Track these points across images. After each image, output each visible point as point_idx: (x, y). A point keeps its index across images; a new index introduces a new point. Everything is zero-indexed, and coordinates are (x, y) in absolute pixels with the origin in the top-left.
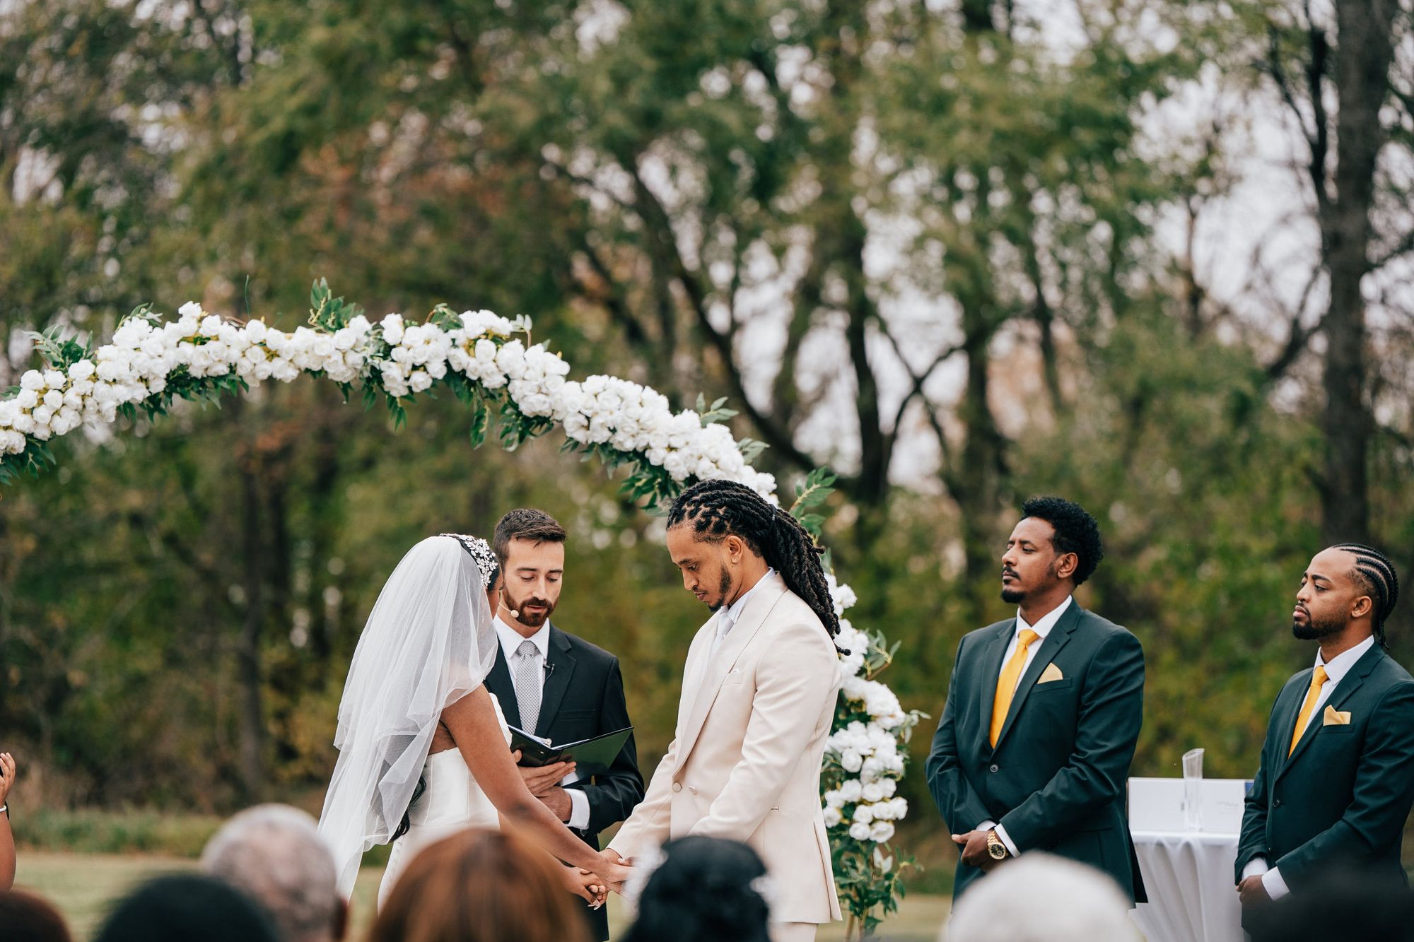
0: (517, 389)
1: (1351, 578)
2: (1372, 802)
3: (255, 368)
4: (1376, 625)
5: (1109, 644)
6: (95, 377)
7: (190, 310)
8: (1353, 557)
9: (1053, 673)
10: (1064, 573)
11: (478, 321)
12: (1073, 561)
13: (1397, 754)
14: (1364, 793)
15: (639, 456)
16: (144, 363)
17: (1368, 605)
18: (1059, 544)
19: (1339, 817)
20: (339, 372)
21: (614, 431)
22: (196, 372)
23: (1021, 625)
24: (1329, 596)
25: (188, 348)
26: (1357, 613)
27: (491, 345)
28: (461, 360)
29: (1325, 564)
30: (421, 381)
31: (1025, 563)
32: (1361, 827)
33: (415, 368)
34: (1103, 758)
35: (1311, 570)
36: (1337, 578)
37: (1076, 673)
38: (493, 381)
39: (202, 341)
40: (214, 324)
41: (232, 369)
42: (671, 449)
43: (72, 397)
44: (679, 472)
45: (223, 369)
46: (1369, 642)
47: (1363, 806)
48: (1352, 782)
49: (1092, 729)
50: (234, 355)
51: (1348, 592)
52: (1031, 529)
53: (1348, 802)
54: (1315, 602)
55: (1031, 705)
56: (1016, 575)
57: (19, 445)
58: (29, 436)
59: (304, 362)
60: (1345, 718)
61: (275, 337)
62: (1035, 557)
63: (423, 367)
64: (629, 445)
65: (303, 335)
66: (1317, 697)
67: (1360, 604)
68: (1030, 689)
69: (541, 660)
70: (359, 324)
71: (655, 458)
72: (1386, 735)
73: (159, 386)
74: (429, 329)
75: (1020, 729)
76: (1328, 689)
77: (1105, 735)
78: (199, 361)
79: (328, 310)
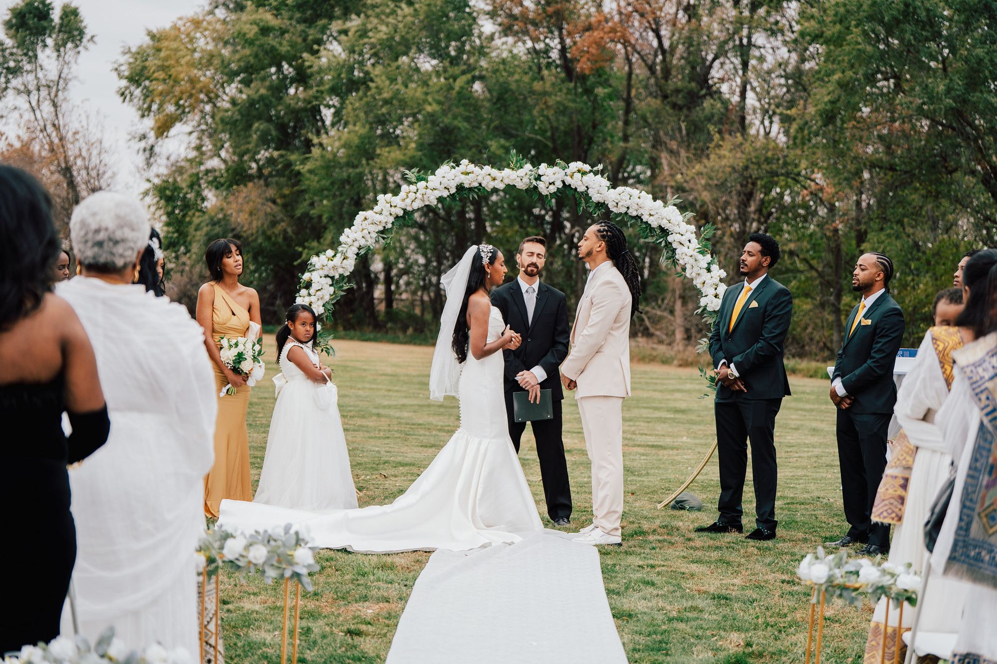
0: (591, 192)
1: (875, 265)
2: (877, 356)
3: (489, 185)
4: (886, 284)
5: (777, 293)
6: (427, 187)
7: (465, 162)
8: (875, 256)
9: (754, 304)
10: (765, 265)
11: (575, 165)
12: (769, 260)
13: (888, 336)
14: (875, 352)
15: (638, 218)
16: (445, 182)
17: (882, 275)
18: (763, 253)
19: (865, 362)
20: (521, 185)
21: (628, 208)
22: (467, 186)
23: (746, 284)
24: (866, 272)
25: (463, 177)
26: (878, 279)
27: (579, 175)
28: (568, 181)
29: (863, 260)
30: (553, 189)
31: (750, 260)
32: (872, 365)
33: (550, 184)
34: (773, 338)
35: (859, 263)
36: (869, 265)
37: (763, 304)
38: (581, 189)
39: (468, 174)
40: (472, 167)
41: (480, 184)
42: (651, 215)
43: (419, 195)
44: (654, 224)
45: (476, 185)
46: (883, 290)
47: (874, 358)
48: (871, 348)
49: (770, 326)
50: (480, 179)
51: (874, 270)
52: (752, 247)
53: (869, 356)
54: (860, 275)
55: (745, 316)
56: (746, 265)
57: (401, 213)
58: (405, 210)
59: (507, 181)
60: (869, 322)
61: (495, 172)
62: (753, 258)
63: (553, 183)
64: (634, 214)
65: (507, 171)
66: (862, 312)
67: (879, 275)
68: (746, 309)
69: (535, 294)
70: (528, 166)
71: (645, 218)
72: (883, 330)
73: (453, 191)
74: (556, 169)
75: (741, 325)
76: (865, 310)
77: (775, 328)
78: (467, 182)
79: (517, 162)
